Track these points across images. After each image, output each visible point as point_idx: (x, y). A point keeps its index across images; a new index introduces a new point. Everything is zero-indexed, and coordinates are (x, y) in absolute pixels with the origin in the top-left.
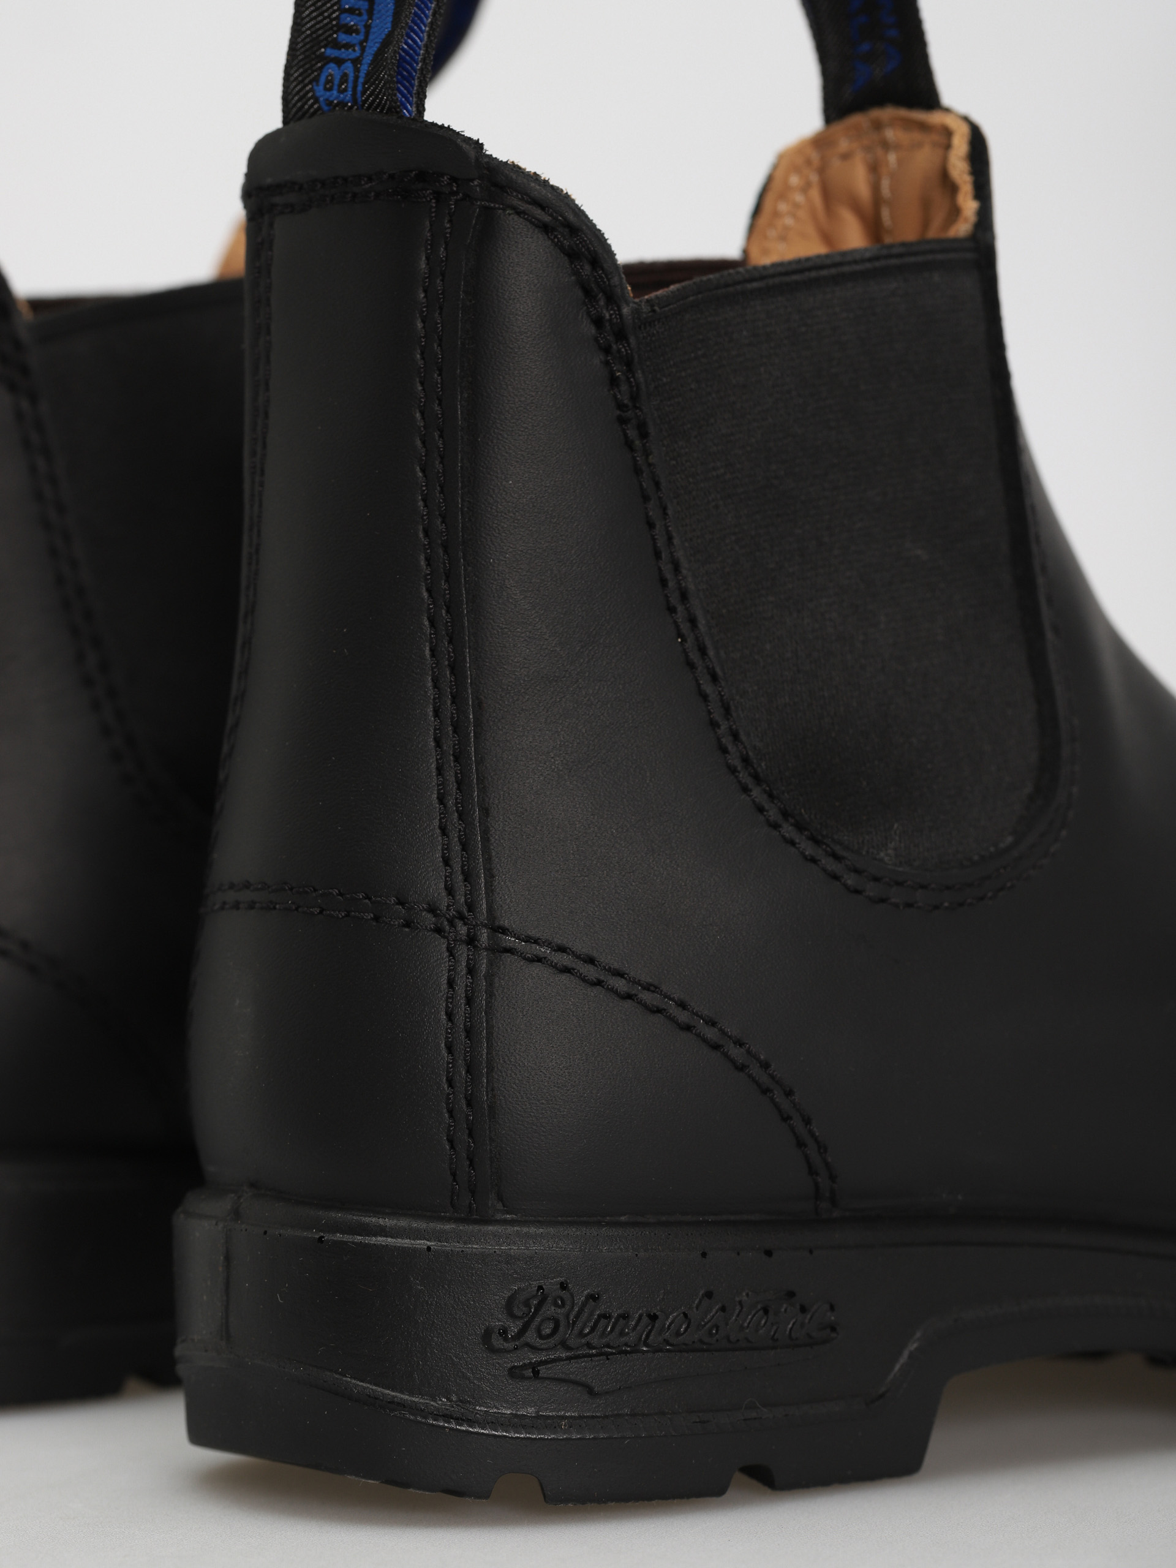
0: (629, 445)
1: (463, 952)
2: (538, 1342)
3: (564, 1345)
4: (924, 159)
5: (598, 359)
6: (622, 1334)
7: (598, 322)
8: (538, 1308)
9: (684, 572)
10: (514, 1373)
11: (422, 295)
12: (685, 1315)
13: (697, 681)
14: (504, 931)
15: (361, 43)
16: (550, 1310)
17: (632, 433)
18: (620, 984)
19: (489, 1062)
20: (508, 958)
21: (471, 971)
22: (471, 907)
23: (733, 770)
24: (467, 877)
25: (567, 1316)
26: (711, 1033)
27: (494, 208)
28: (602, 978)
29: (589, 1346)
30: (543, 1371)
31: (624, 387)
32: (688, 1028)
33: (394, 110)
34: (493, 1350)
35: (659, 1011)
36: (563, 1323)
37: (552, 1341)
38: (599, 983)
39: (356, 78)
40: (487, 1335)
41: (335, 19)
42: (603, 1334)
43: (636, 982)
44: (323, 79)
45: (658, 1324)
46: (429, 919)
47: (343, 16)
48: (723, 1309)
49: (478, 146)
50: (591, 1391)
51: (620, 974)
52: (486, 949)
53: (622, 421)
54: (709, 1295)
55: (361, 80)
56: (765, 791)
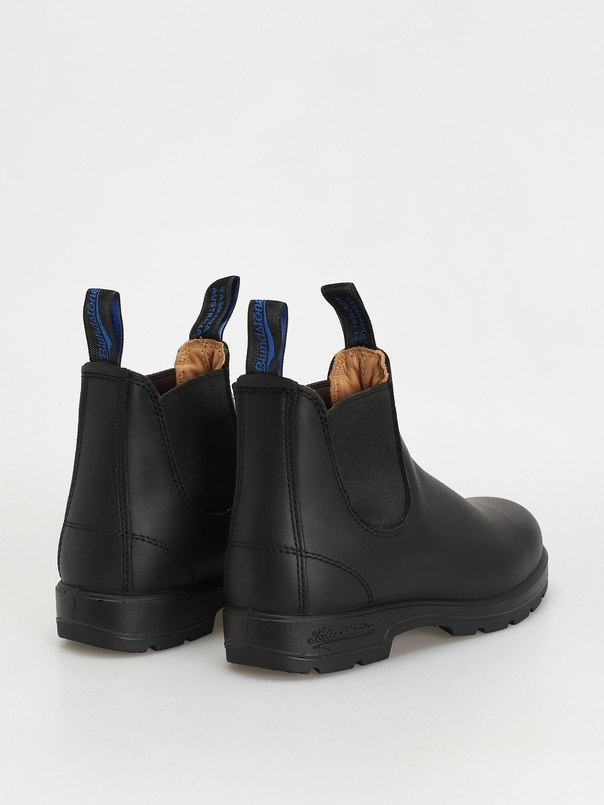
0: (328, 444)
1: (299, 558)
2: (319, 641)
3: (324, 641)
4: (373, 360)
5: (321, 426)
6: (335, 637)
7: (321, 418)
8: (319, 633)
9: (338, 469)
10: (314, 647)
11: (284, 415)
12: (347, 632)
13: (342, 493)
14: (307, 552)
15: (266, 358)
16: (321, 633)
17: (328, 441)
18: (332, 562)
19: (307, 582)
20: (309, 558)
21: (302, 562)
22: (301, 548)
23: (350, 512)
24: (300, 542)
25: (325, 634)
26: (350, 571)
27: (300, 396)
28: (328, 561)
29: (329, 640)
30: (320, 646)
31: (326, 431)
32: (345, 570)
33: (277, 375)
34: (310, 643)
35: (339, 567)
36: (324, 636)
37: (321, 640)
38: (327, 562)
39: (266, 366)
40: (308, 640)
41: (258, 351)
42: (332, 637)
43: (335, 561)
44: (257, 365)
45: (342, 634)
46: (292, 551)
47: (260, 350)
48: (354, 629)
49: (297, 383)
50: (329, 650)
51: (331, 560)
52: (305, 557)
53: (326, 438)
54: (351, 626)
55: (268, 367)
56: (357, 516)
